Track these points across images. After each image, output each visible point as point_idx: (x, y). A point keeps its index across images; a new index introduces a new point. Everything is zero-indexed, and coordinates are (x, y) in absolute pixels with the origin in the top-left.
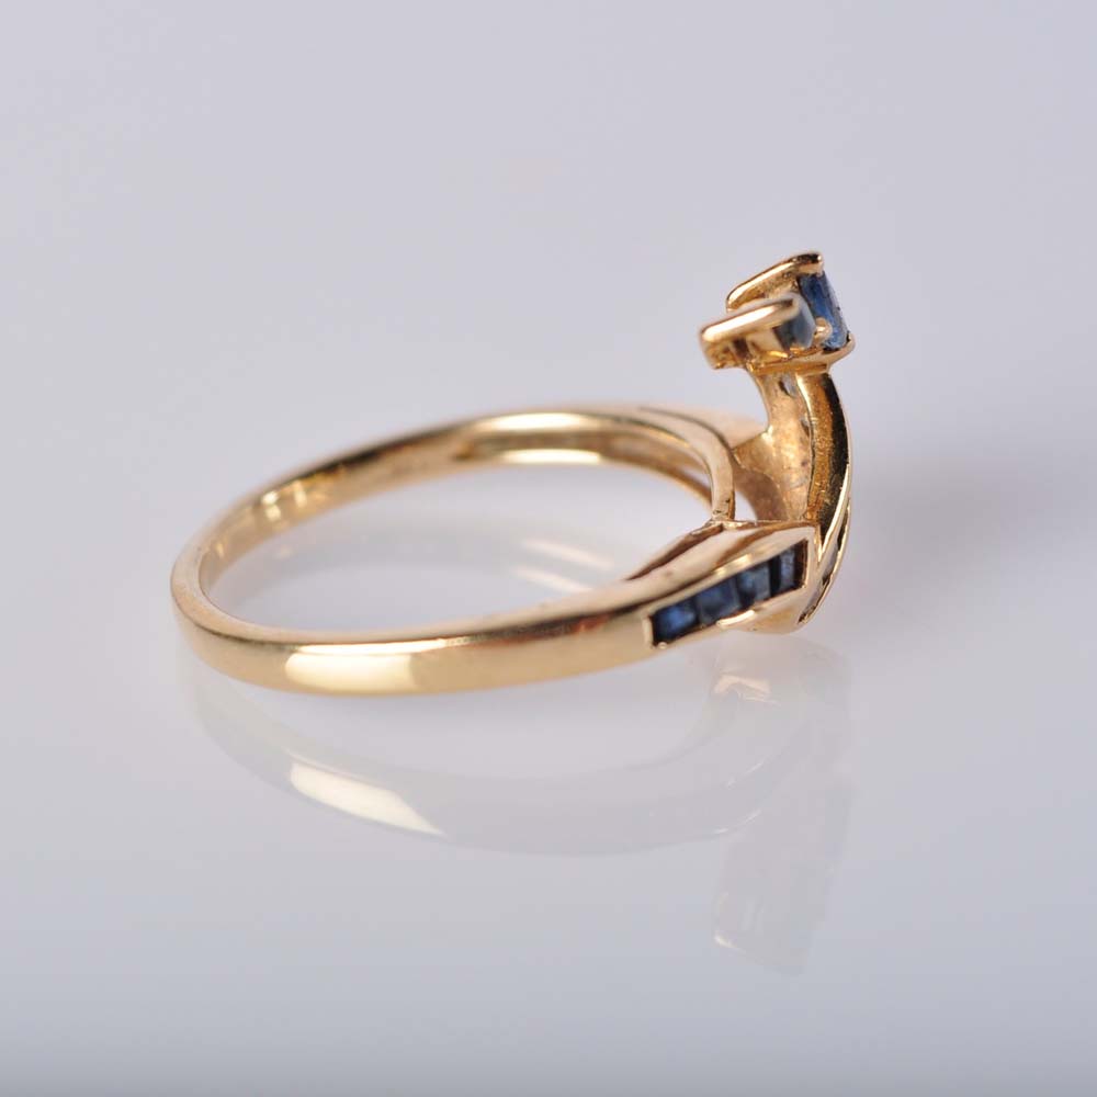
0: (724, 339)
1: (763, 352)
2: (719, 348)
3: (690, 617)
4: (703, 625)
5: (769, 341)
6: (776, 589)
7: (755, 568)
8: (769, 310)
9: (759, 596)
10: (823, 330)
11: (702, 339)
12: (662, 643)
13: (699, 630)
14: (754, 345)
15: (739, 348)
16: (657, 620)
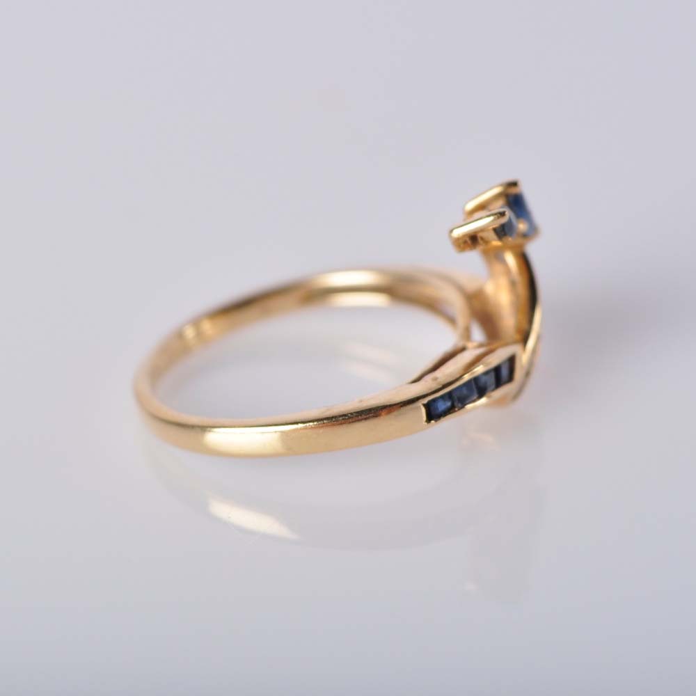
0: (465, 236)
1: (486, 242)
2: (461, 241)
3: (449, 404)
4: (456, 409)
5: (491, 235)
6: (499, 383)
7: (486, 373)
8: (491, 218)
9: (489, 389)
10: (522, 226)
11: (450, 236)
12: (433, 422)
13: (455, 411)
14: (482, 238)
15: (473, 240)
16: (428, 407)
